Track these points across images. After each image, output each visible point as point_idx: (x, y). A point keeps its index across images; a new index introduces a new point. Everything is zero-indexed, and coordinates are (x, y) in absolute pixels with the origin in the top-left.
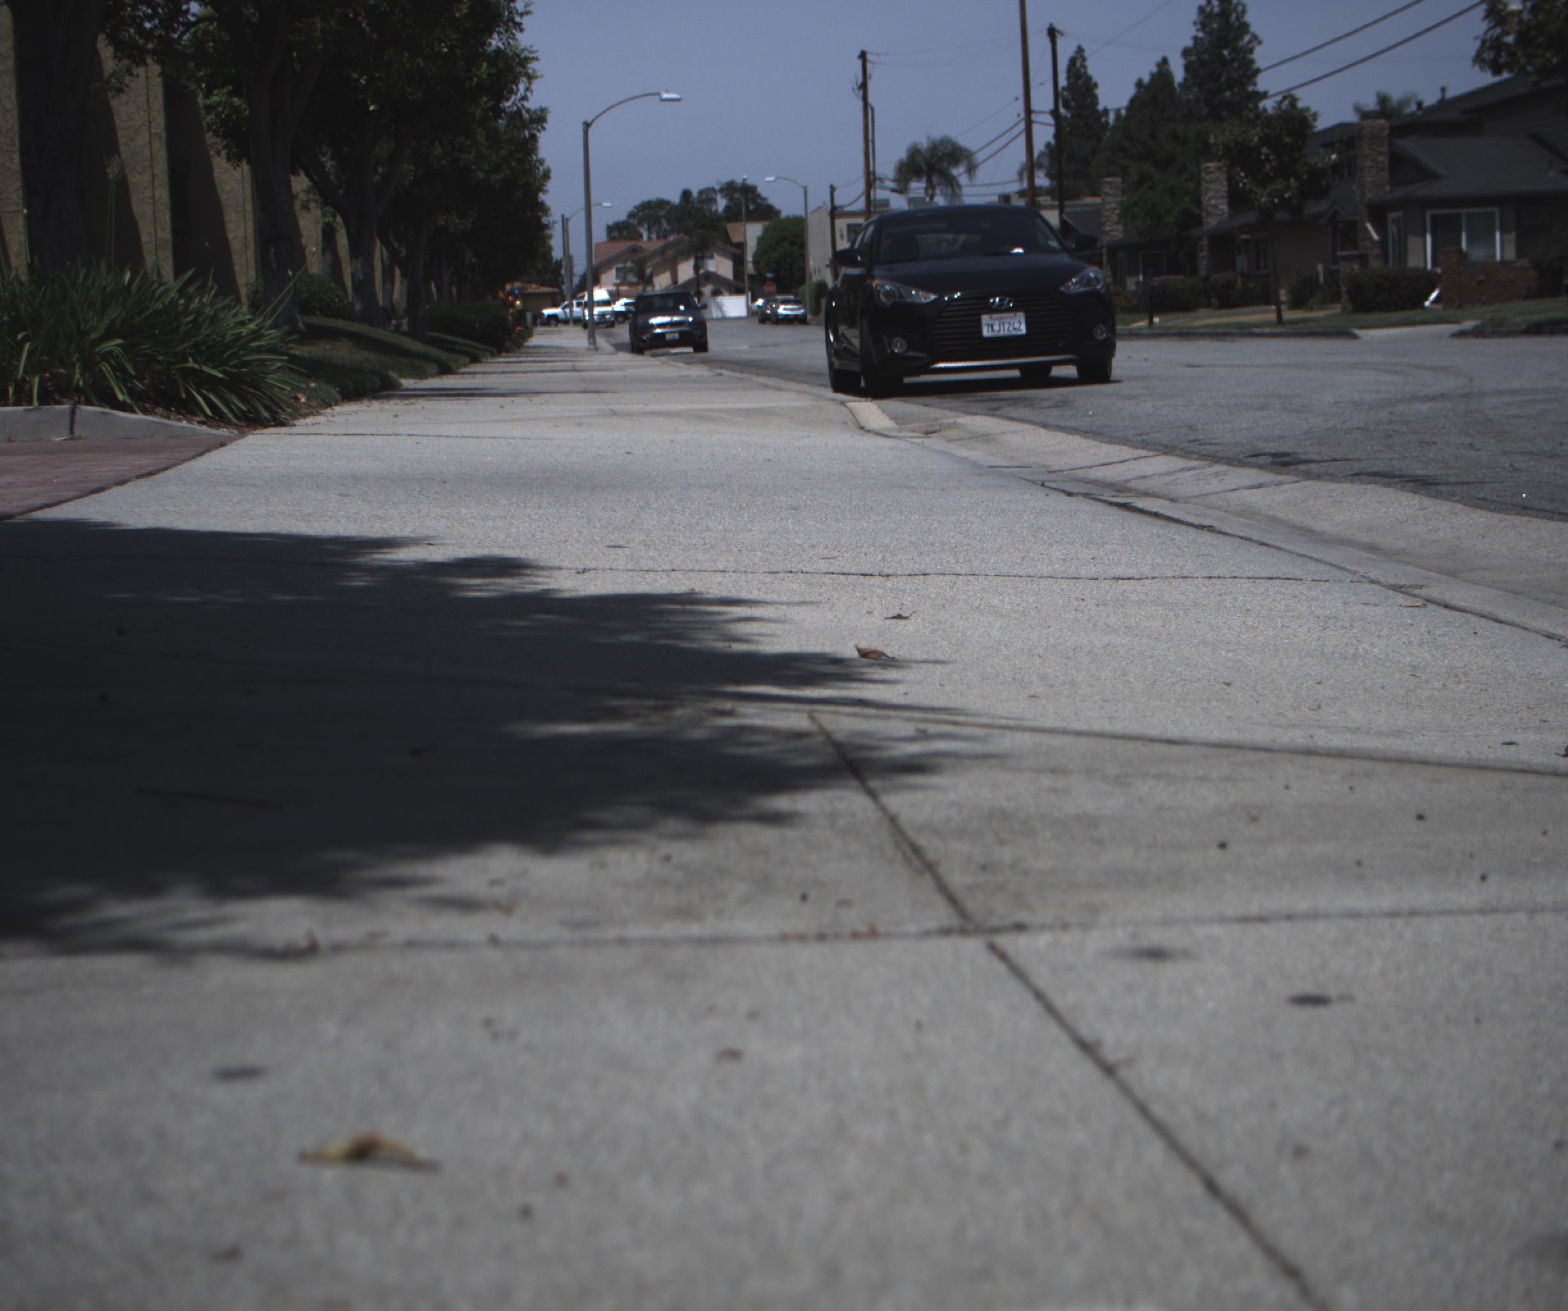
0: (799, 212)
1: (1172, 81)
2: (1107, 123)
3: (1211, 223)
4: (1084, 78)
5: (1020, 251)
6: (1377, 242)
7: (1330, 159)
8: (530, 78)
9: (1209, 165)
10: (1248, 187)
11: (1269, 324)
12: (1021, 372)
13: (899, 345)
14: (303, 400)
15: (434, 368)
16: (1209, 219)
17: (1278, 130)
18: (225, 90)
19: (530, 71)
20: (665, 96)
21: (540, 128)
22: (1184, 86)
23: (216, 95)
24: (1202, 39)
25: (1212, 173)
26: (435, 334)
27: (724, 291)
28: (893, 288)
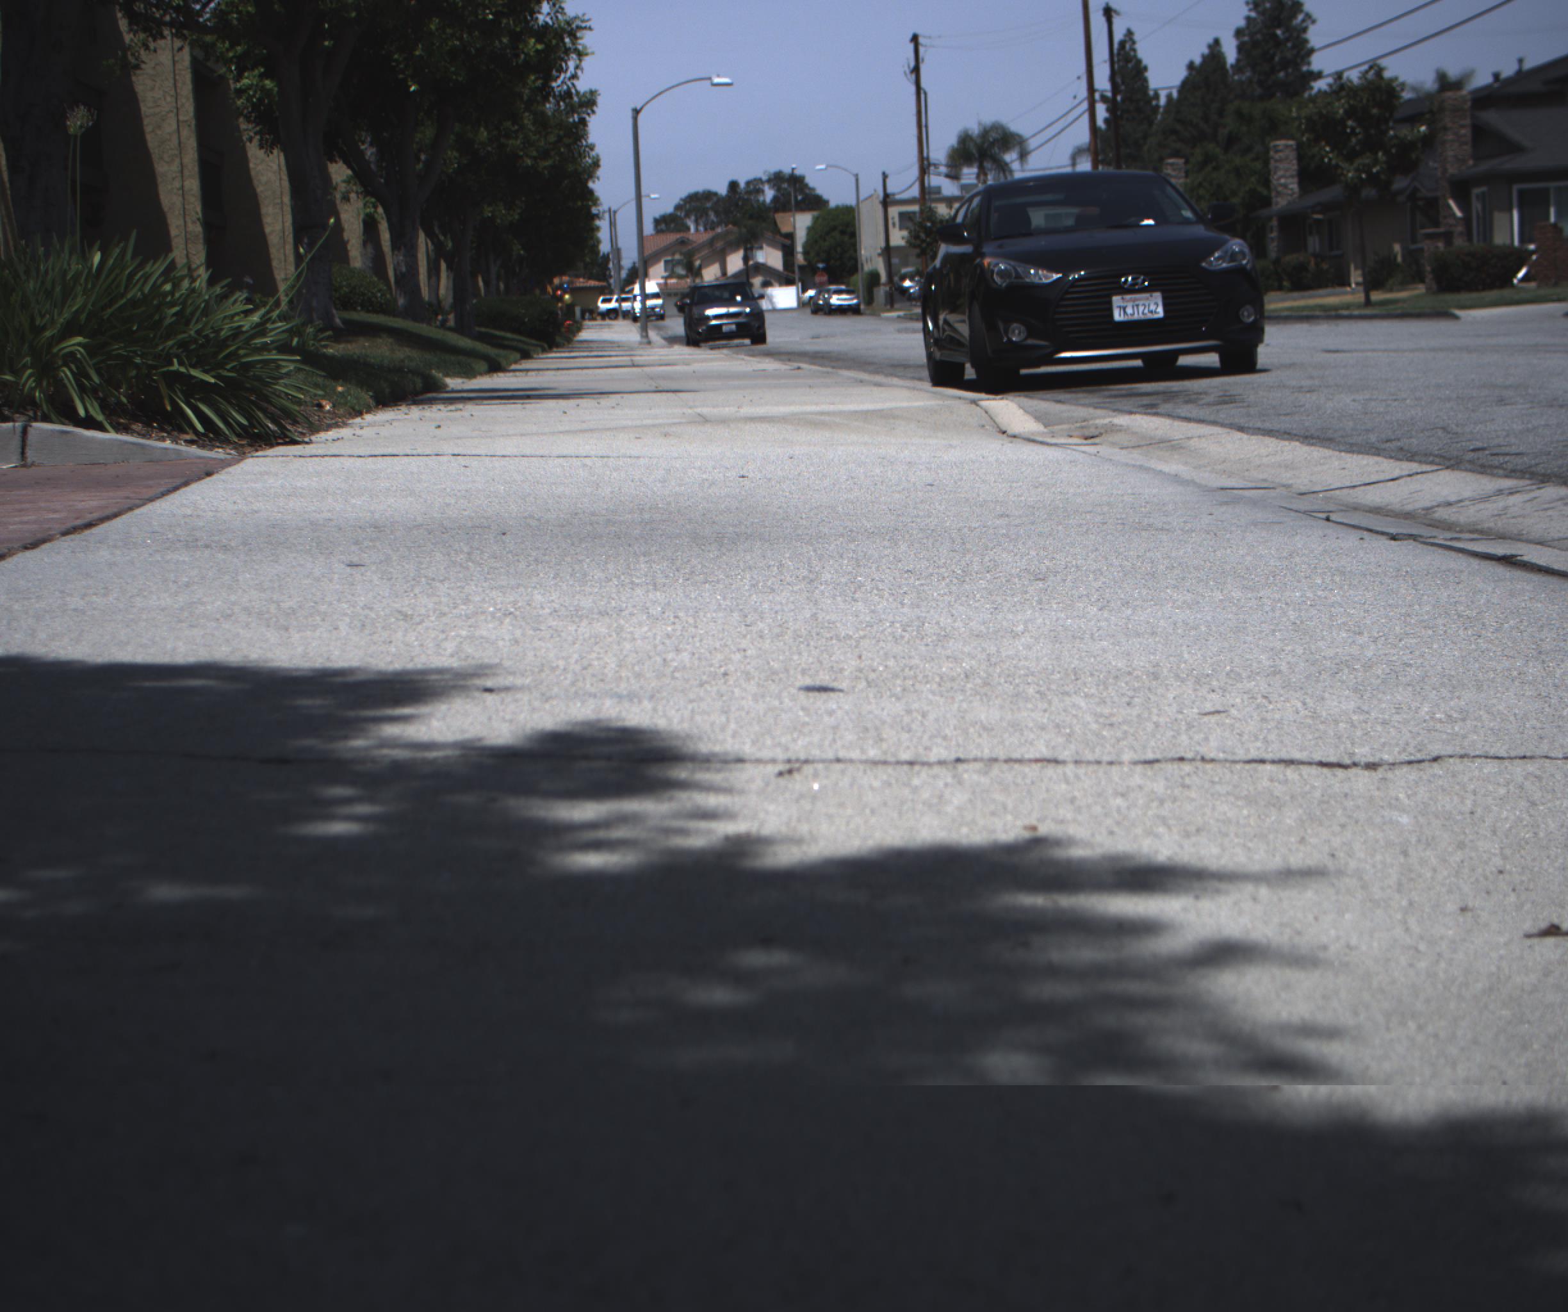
0: (851, 201)
1: (1224, 63)
2: (1158, 107)
3: (1281, 203)
4: (1134, 61)
5: (1151, 222)
6: (1460, 219)
7: (1419, 131)
8: (580, 55)
9: (1278, 143)
10: (1334, 162)
11: (1359, 306)
12: (1144, 361)
13: (1017, 332)
14: (328, 407)
15: (483, 366)
16: (1279, 199)
17: (1365, 101)
18: (256, 72)
19: (580, 47)
20: (717, 80)
21: (589, 111)
22: (1238, 68)
23: (247, 78)
24: (1254, 19)
25: (1280, 151)
26: (483, 330)
27: (773, 281)
28: (1009, 267)
